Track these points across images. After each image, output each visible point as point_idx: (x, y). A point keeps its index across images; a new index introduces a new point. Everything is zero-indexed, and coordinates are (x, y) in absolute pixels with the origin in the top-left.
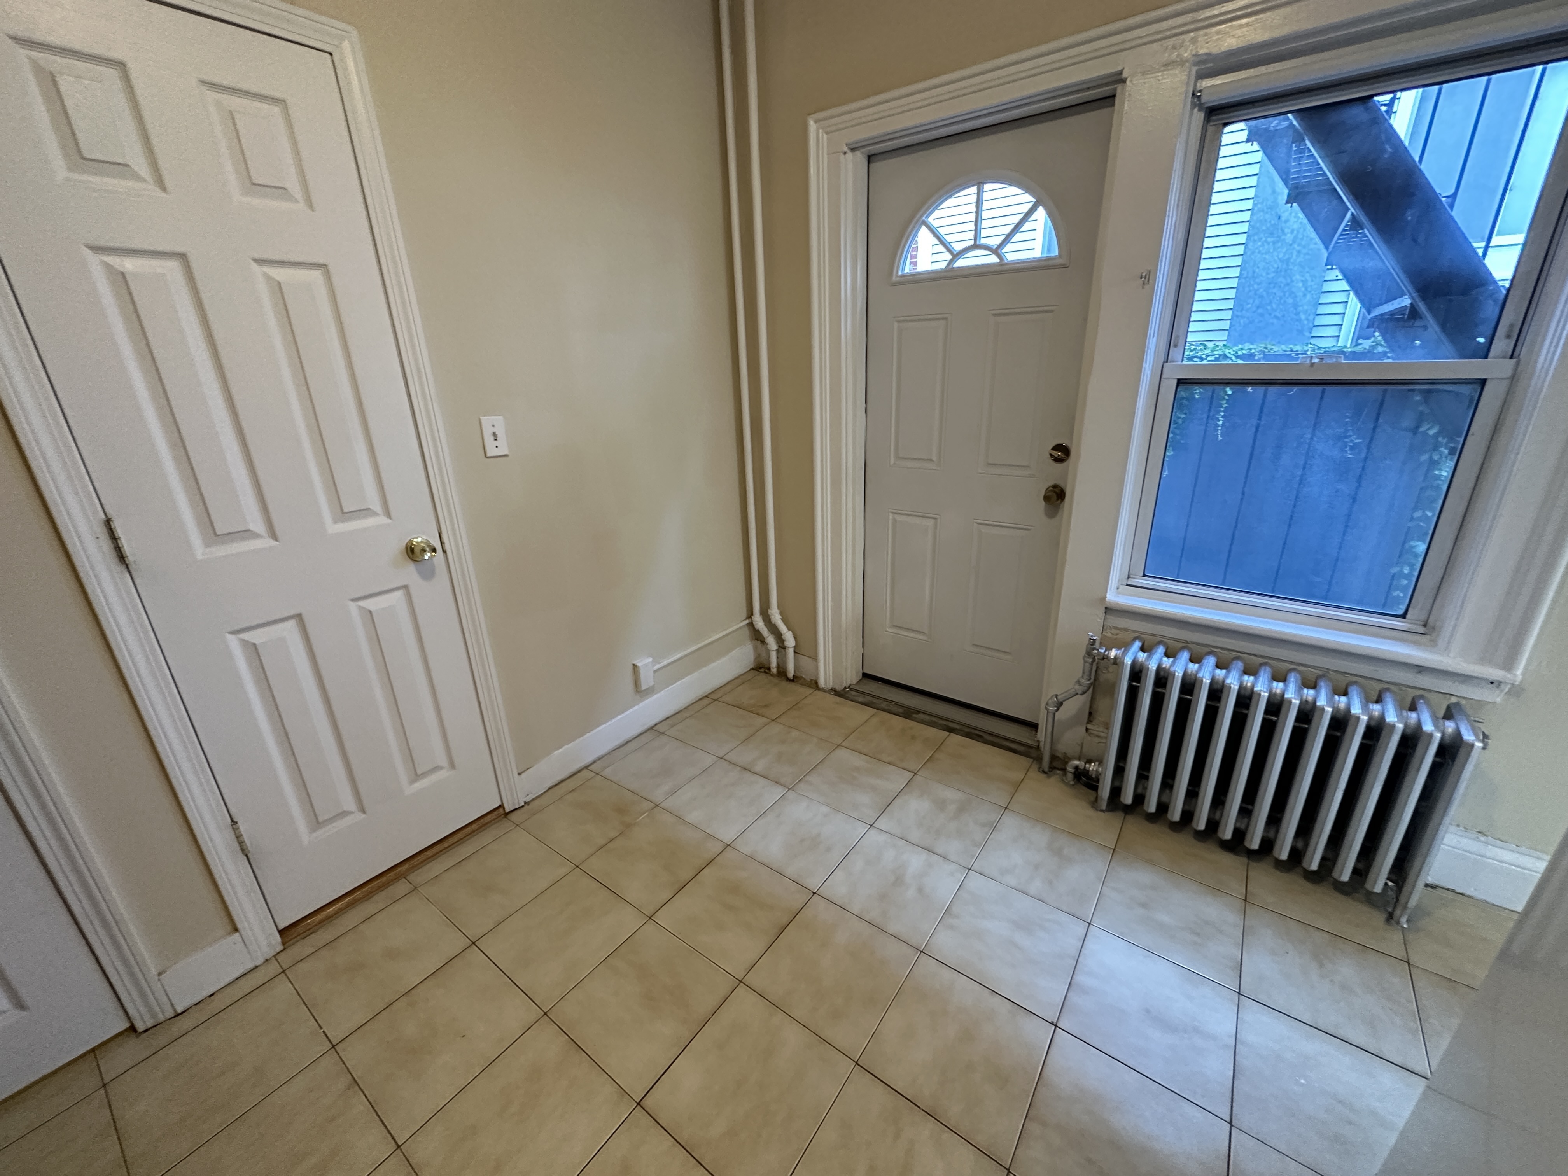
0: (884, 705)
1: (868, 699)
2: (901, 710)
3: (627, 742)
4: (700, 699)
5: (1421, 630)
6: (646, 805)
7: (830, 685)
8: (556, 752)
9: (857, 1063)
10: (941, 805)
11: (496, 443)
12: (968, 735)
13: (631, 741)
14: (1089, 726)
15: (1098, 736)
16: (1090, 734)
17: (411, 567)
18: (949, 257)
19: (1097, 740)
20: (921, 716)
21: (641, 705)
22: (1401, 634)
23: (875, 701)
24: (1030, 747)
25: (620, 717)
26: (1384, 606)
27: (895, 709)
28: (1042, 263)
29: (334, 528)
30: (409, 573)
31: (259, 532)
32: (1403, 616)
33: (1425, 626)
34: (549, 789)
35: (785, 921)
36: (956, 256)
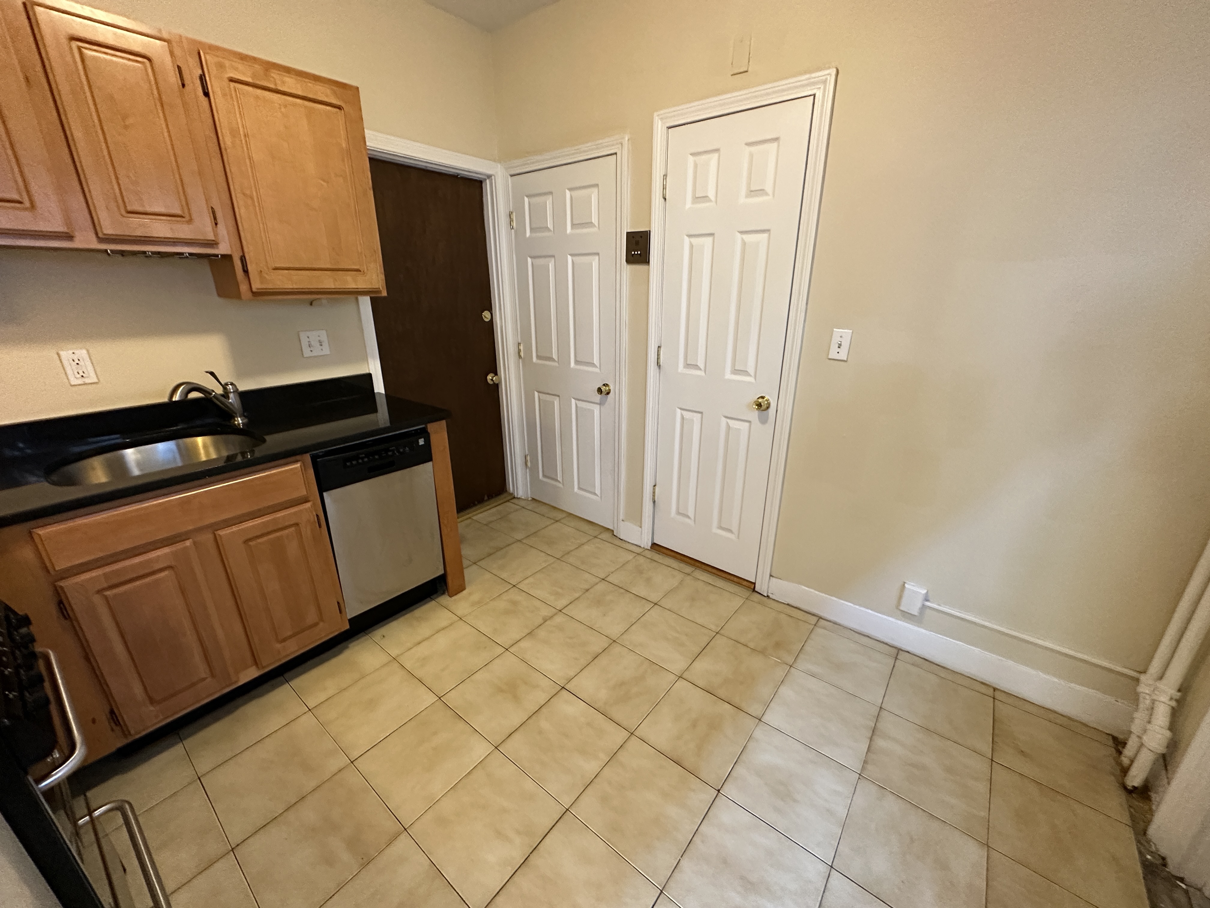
3: (868, 637)
4: (982, 683)
6: (790, 660)
8: (803, 587)
11: (839, 350)
13: (871, 638)
17: (756, 413)
21: (900, 622)
25: (870, 611)
29: (729, 376)
30: (754, 415)
31: (701, 368)
34: (788, 604)
35: (686, 764)
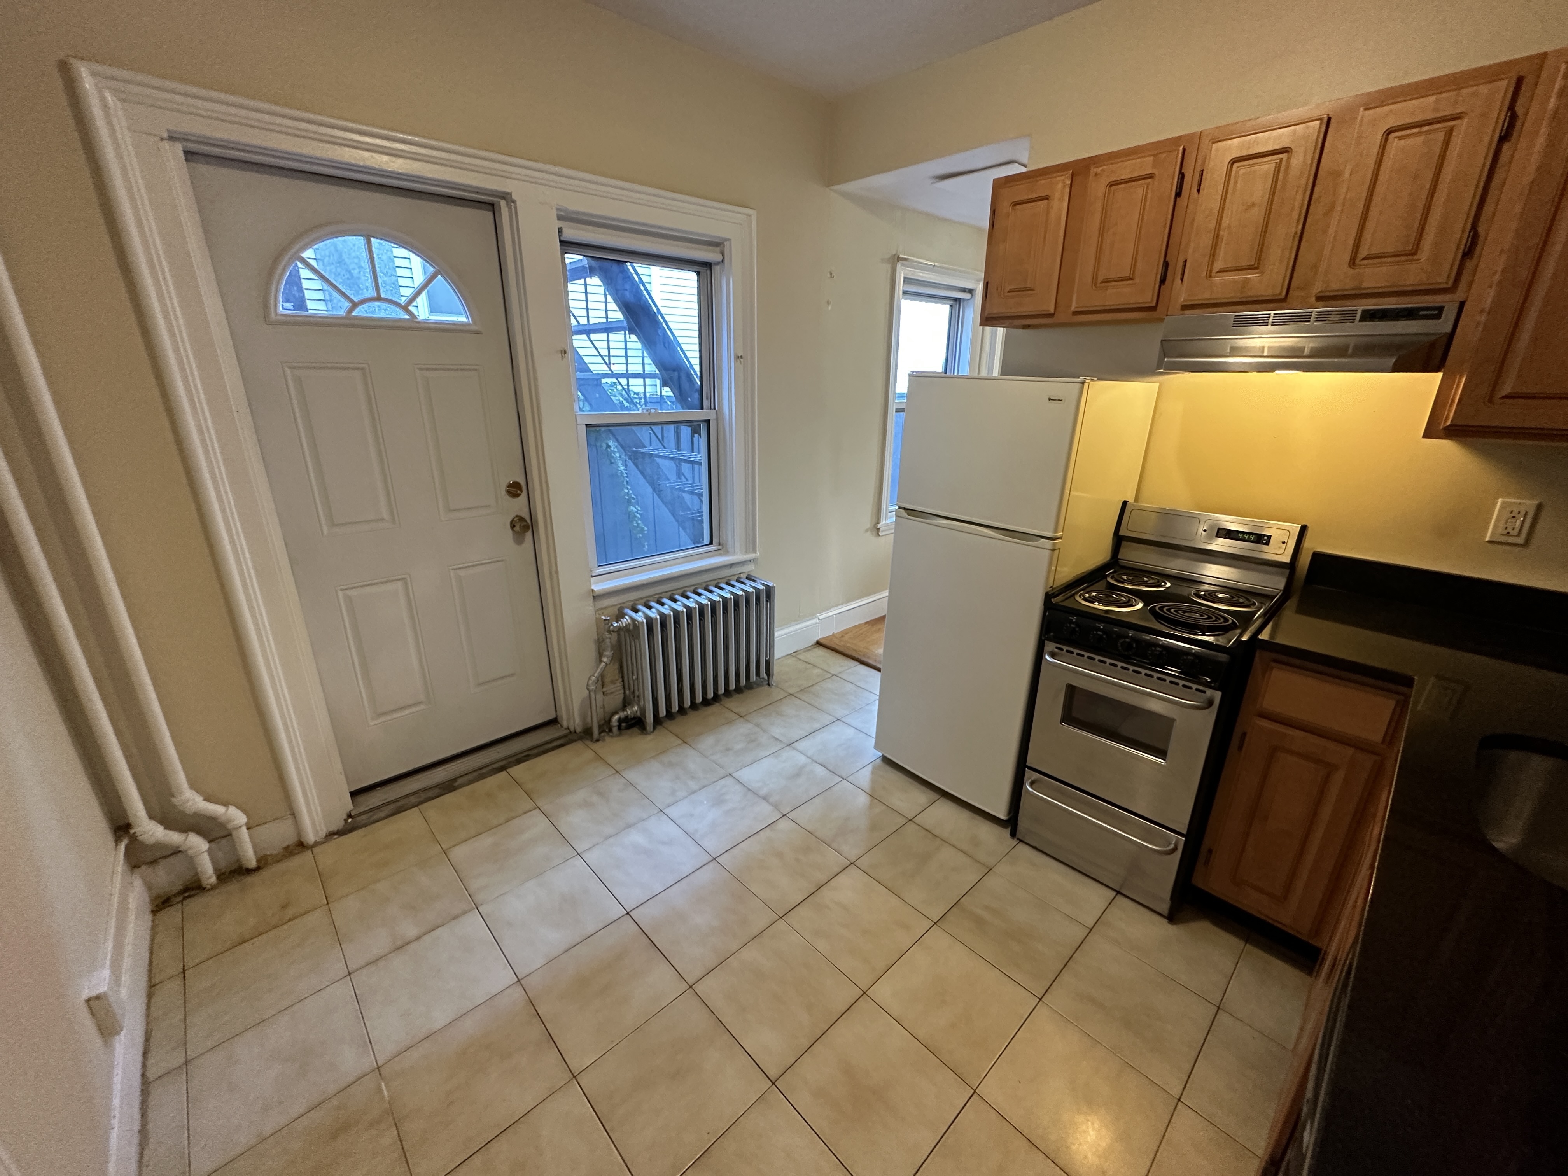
0: (413, 799)
1: (392, 807)
2: (437, 791)
5: (720, 547)
7: (323, 833)
9: (781, 918)
10: (586, 805)
12: (519, 762)
14: (604, 690)
15: (612, 693)
16: (606, 695)
18: (347, 305)
19: (612, 696)
20: (460, 781)
22: (712, 553)
23: (398, 804)
24: (565, 736)
26: (680, 546)
27: (430, 794)
28: (452, 326)
32: (711, 543)
33: (720, 545)
36: (355, 305)
